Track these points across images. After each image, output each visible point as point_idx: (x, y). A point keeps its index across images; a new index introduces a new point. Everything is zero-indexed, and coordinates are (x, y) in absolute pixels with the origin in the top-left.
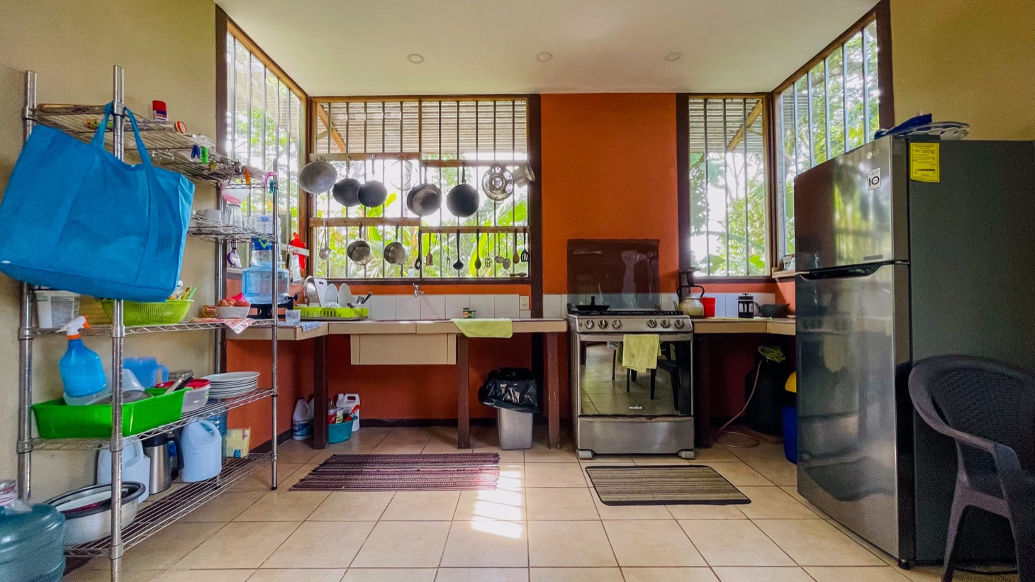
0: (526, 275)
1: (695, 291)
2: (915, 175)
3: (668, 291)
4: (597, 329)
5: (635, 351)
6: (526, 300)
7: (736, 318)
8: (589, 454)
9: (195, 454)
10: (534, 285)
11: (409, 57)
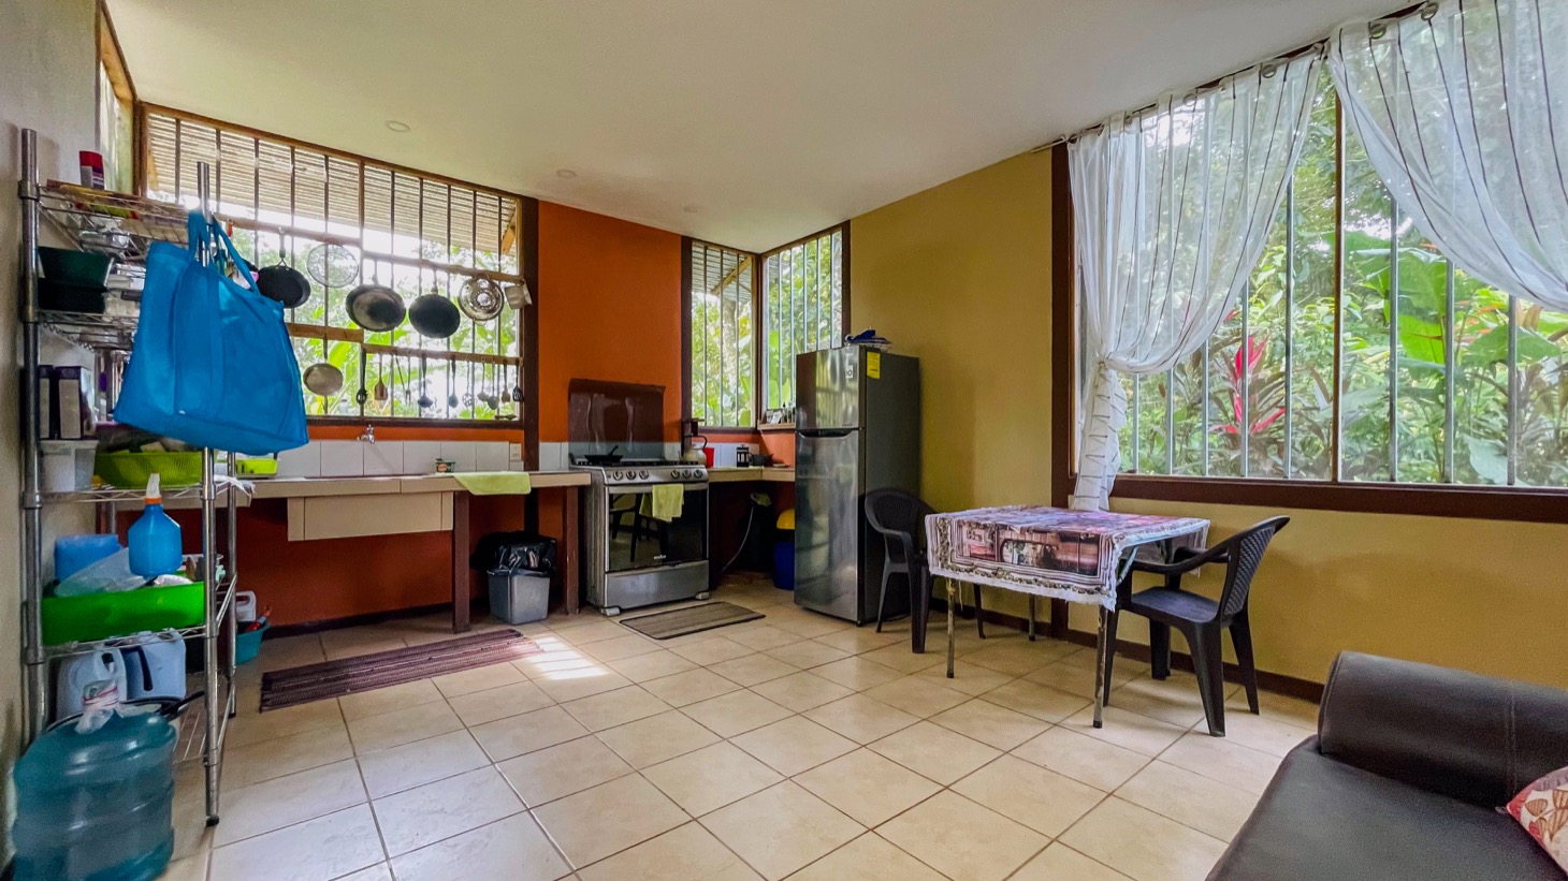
0: (515, 417)
1: (699, 441)
2: (869, 373)
3: (671, 440)
4: (625, 480)
5: (662, 501)
6: (517, 449)
7: (735, 468)
8: (617, 611)
9: (160, 669)
10: (527, 432)
11: (387, 124)
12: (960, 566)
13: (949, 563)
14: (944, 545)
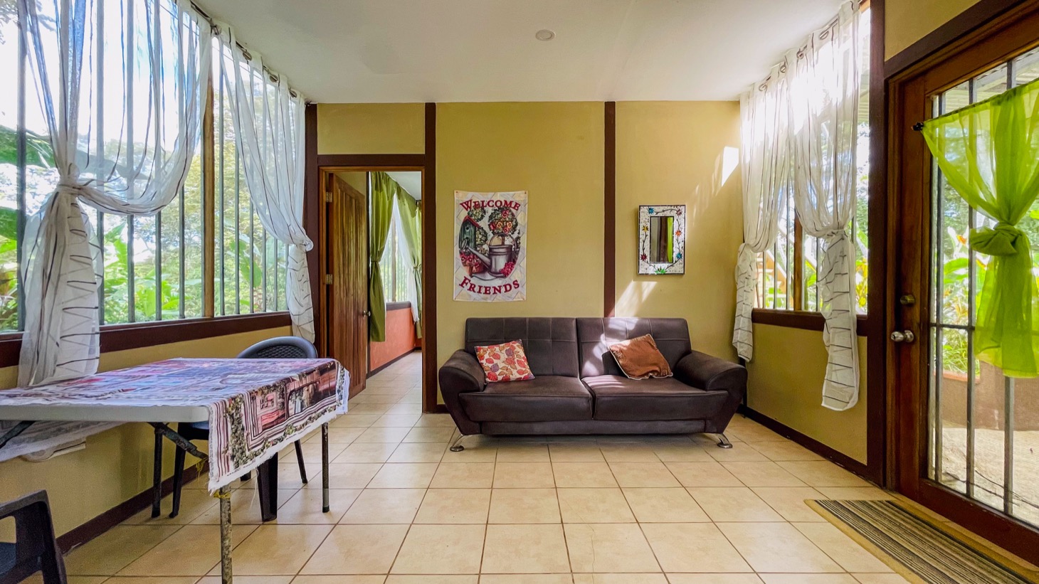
13: (247, 454)
14: (238, 434)
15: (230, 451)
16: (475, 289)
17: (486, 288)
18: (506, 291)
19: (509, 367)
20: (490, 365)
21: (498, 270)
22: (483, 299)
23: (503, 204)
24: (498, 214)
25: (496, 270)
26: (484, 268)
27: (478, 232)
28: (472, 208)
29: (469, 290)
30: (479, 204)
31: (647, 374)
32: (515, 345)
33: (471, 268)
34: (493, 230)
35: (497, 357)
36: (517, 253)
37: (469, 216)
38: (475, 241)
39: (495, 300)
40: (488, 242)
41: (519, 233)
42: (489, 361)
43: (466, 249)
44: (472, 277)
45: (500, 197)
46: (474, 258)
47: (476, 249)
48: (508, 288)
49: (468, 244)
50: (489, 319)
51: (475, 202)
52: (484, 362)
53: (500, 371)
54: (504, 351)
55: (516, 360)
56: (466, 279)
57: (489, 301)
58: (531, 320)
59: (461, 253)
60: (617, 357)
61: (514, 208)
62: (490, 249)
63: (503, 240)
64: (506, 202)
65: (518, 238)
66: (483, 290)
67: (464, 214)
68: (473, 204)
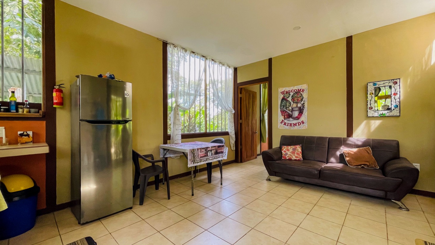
12: (198, 161)
13: (196, 161)
14: (194, 157)
15: (192, 160)
16: (286, 124)
17: (290, 124)
18: (299, 125)
19: (292, 155)
20: (285, 153)
21: (295, 117)
22: (289, 128)
23: (297, 90)
24: (295, 95)
25: (294, 117)
26: (290, 116)
27: (287, 102)
28: (285, 94)
29: (284, 125)
30: (288, 92)
31: (360, 165)
32: (297, 147)
33: (285, 116)
34: (293, 101)
35: (288, 150)
36: (303, 110)
37: (284, 97)
38: (286, 106)
39: (294, 129)
40: (291, 106)
41: (304, 102)
42: (285, 152)
43: (283, 109)
44: (285, 120)
45: (296, 88)
46: (286, 112)
47: (286, 109)
48: (299, 124)
49: (283, 107)
50: (289, 136)
51: (286, 91)
52: (283, 152)
53: (288, 155)
54: (292, 149)
55: (296, 153)
56: (283, 120)
57: (292, 129)
58: (307, 137)
59: (281, 111)
60: (345, 156)
61: (302, 91)
62: (292, 109)
63: (297, 105)
64: (298, 89)
65: (304, 103)
66: (289, 125)
67: (282, 96)
68: (285, 92)
